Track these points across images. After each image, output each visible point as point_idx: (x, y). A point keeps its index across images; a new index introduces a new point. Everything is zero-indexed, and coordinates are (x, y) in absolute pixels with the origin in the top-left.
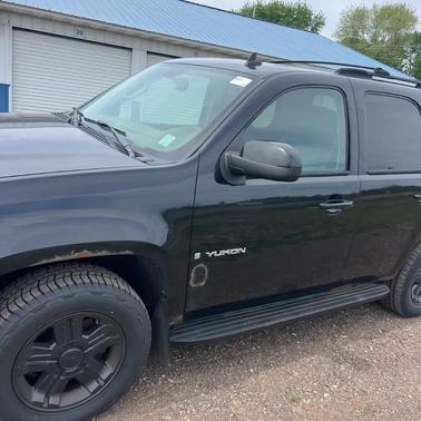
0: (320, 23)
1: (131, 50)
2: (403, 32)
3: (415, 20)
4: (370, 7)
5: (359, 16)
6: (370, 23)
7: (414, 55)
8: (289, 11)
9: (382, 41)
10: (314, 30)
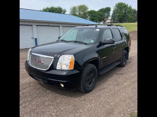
0: (65, 11)
1: (59, 26)
2: (86, 11)
3: (88, 8)
4: (76, 6)
5: (74, 8)
6: (77, 10)
7: (89, 17)
8: (56, 9)
9: (81, 14)
10: (64, 13)
